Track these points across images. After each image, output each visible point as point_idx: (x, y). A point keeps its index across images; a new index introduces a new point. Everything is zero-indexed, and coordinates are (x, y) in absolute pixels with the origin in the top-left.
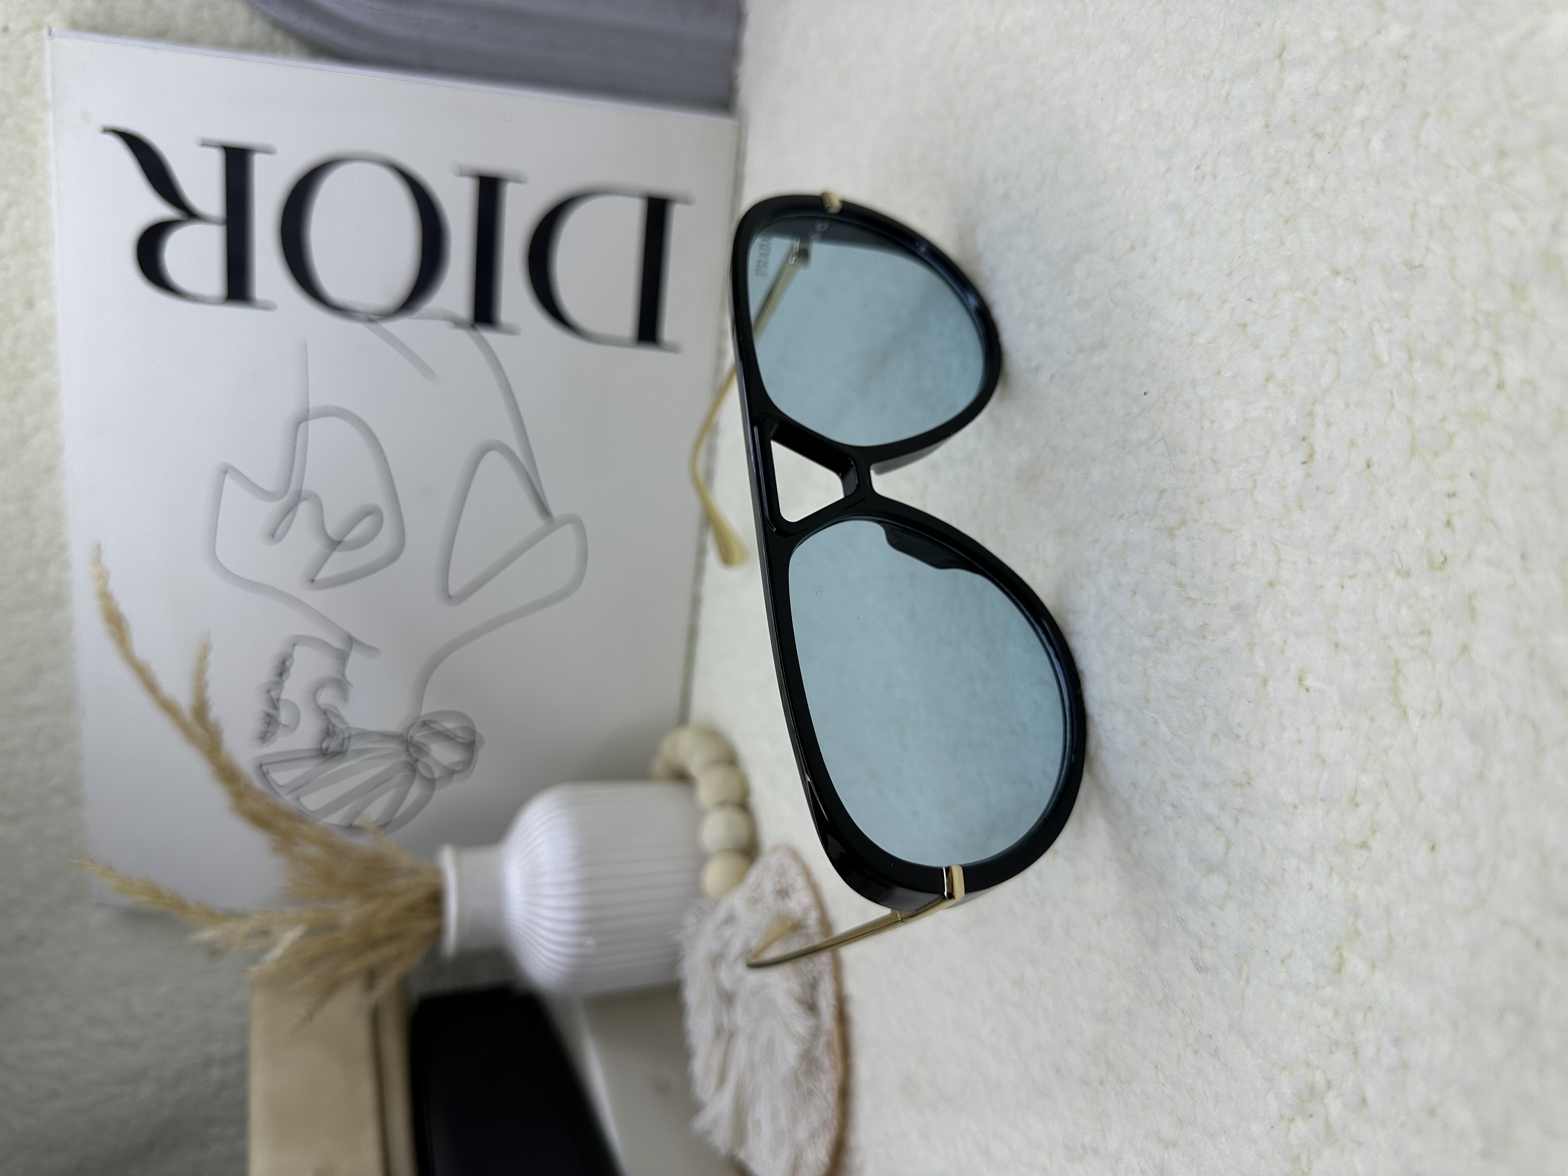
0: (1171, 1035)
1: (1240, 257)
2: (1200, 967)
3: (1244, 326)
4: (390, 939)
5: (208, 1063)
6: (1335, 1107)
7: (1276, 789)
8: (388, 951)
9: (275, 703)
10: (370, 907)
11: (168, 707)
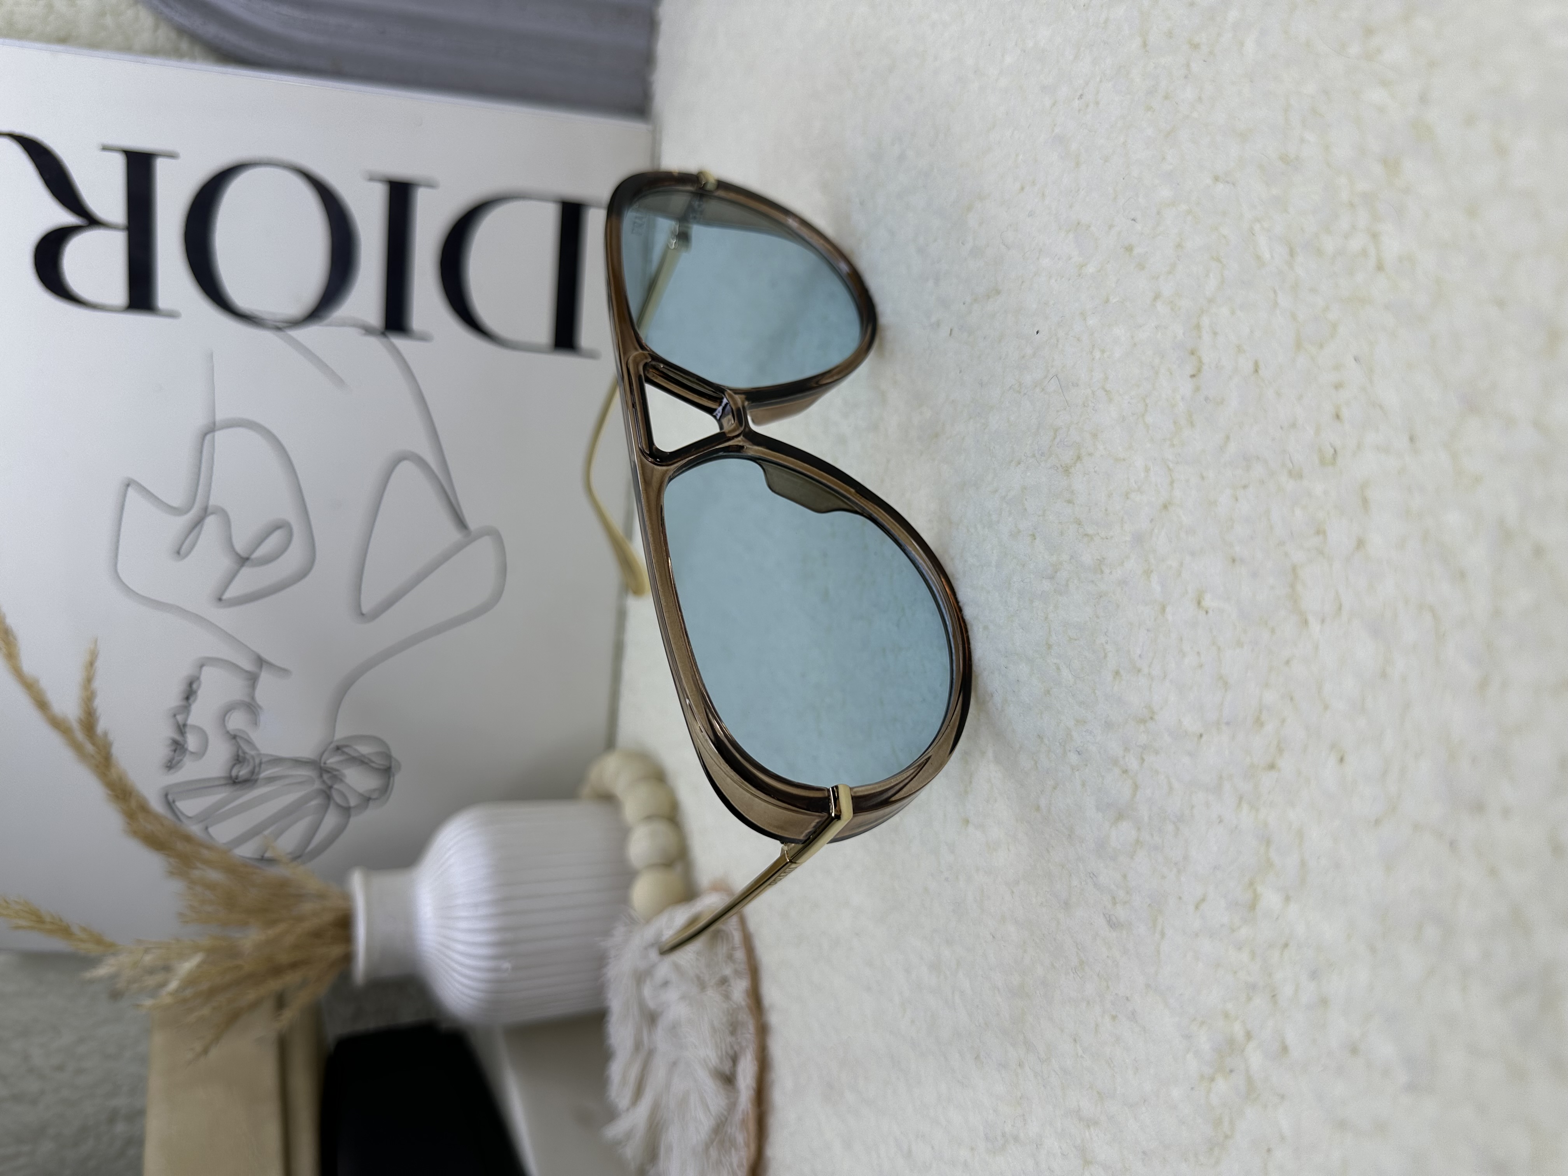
0: (1088, 1003)
1: (1123, 179)
2: (1113, 924)
3: (1129, 249)
4: (294, 966)
5: (113, 1118)
6: (1255, 1059)
7: (1180, 720)
8: (291, 978)
9: (181, 729)
10: (271, 932)
11: (58, 724)
